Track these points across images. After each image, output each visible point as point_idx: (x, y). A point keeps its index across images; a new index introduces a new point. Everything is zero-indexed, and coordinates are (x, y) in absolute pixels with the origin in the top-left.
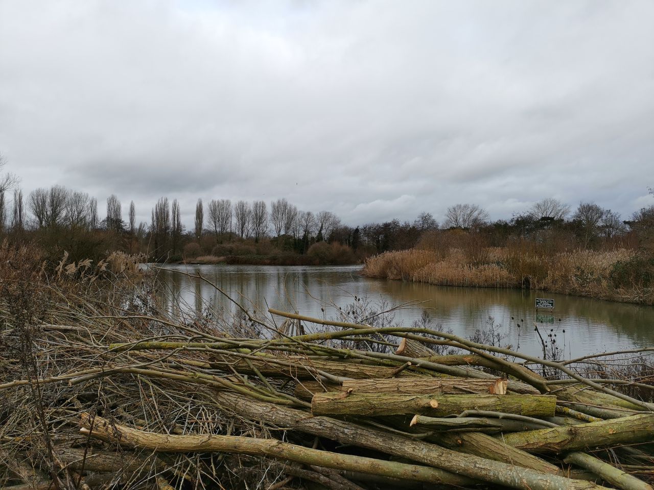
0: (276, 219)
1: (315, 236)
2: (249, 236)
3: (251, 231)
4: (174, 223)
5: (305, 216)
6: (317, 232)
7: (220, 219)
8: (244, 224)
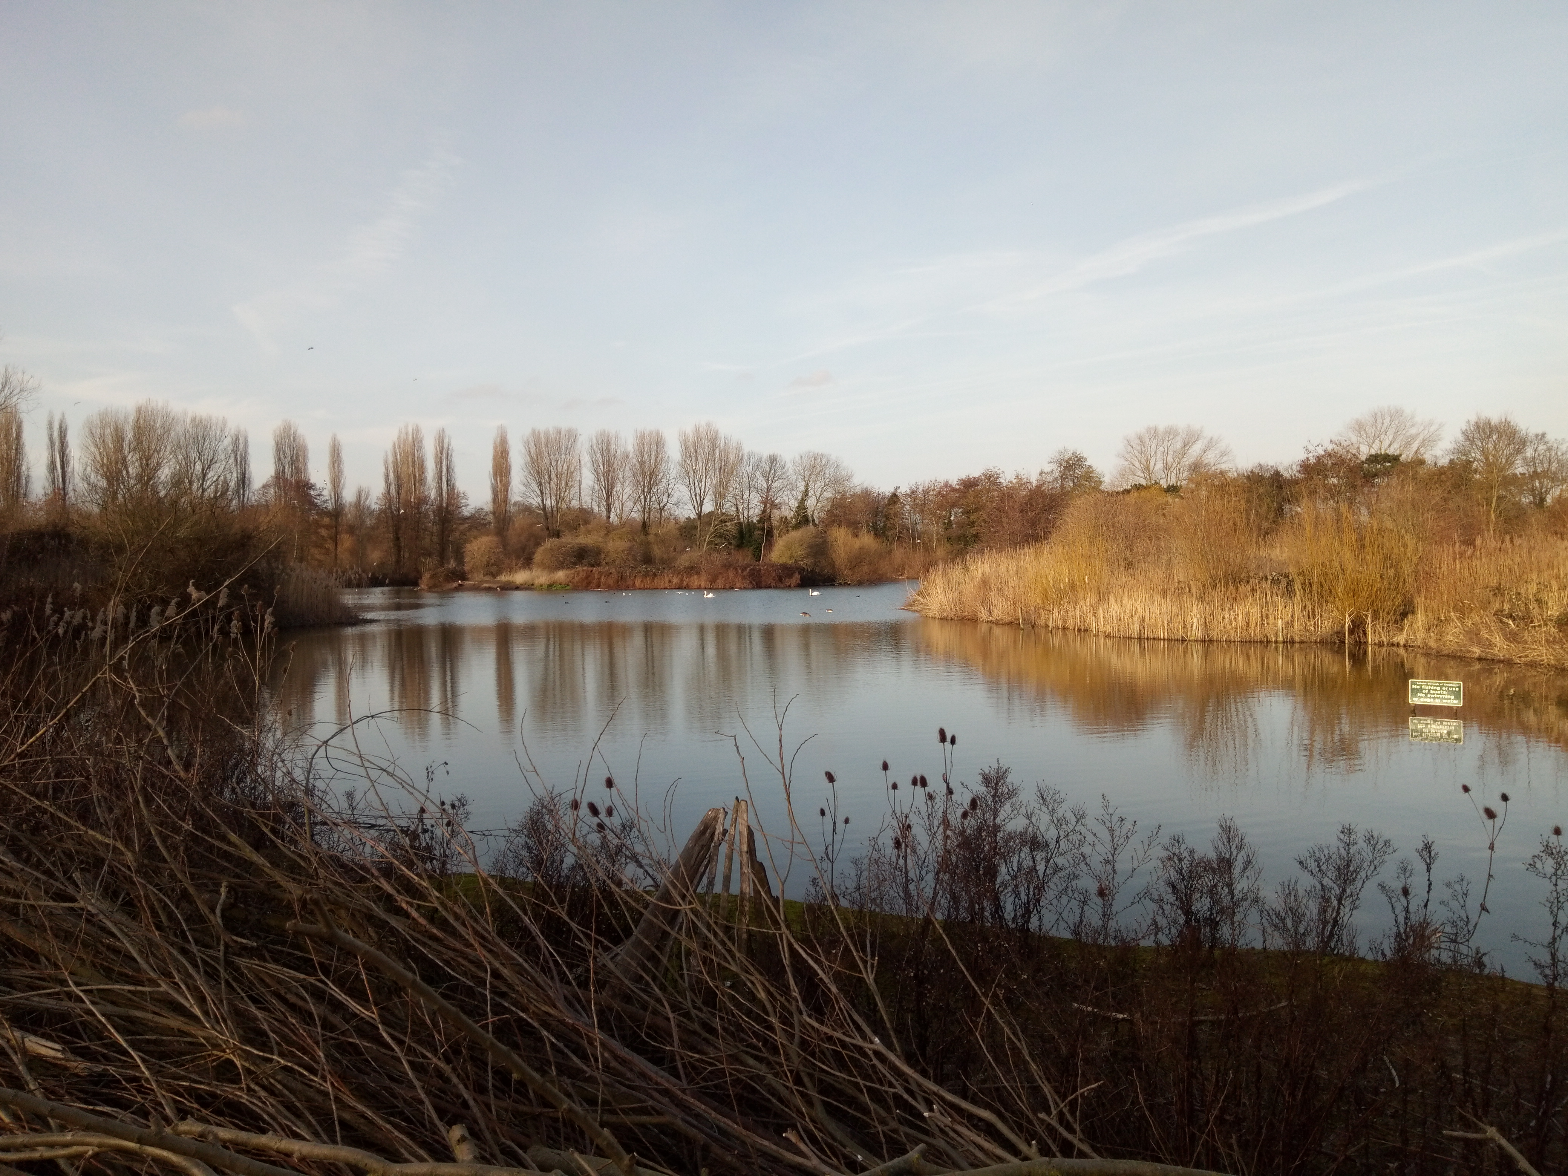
0: (691, 473)
1: (789, 513)
2: (624, 517)
3: (630, 504)
4: (440, 488)
5: (763, 465)
6: (794, 504)
7: (553, 476)
8: (612, 489)
